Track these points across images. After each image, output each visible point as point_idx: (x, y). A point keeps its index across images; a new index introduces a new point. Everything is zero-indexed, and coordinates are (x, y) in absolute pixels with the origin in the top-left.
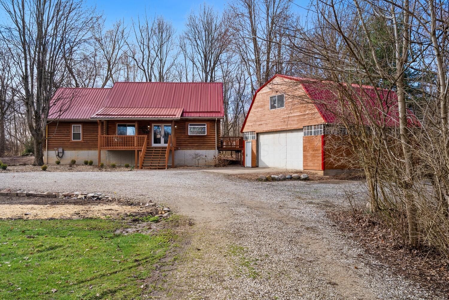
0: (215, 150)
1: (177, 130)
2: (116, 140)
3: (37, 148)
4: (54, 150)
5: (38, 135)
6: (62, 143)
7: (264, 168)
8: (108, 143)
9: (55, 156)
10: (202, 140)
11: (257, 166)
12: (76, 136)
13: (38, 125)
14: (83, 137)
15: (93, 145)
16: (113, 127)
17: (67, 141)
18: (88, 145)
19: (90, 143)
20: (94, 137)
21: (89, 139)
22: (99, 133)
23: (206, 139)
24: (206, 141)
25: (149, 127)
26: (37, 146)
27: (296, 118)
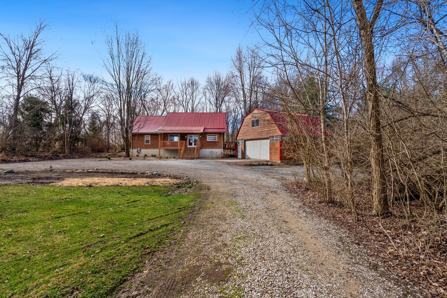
0: (222, 149)
1: (201, 138)
2: (168, 144)
3: (126, 148)
4: (136, 149)
5: (127, 141)
6: (140, 145)
7: (248, 159)
8: (164, 145)
9: (136, 152)
10: (215, 144)
11: (244, 158)
12: (147, 141)
13: (127, 136)
14: (151, 142)
16: (167, 137)
17: (143, 144)
18: (153, 146)
20: (157, 142)
21: (154, 143)
22: (159, 140)
25: (186, 136)
27: (265, 132)
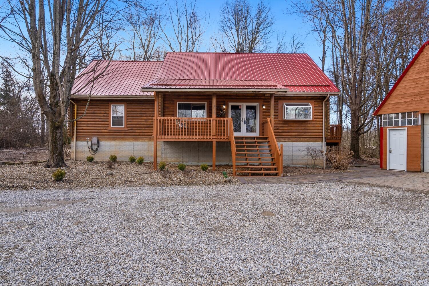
0: (322, 141)
1: (265, 112)
2: (180, 125)
3: (53, 136)
4: (86, 141)
5: (54, 113)
6: (97, 131)
8: (165, 131)
9: (86, 148)
10: (303, 128)
11: (422, 171)
12: (118, 121)
13: (55, 97)
14: (127, 122)
15: (141, 134)
16: (172, 108)
17: (105, 128)
18: (133, 134)
19: (136, 131)
20: (143, 122)
21: (135, 126)
22: (155, 115)
23: (309, 125)
24: (308, 128)
25: (224, 107)
26: (53, 133)
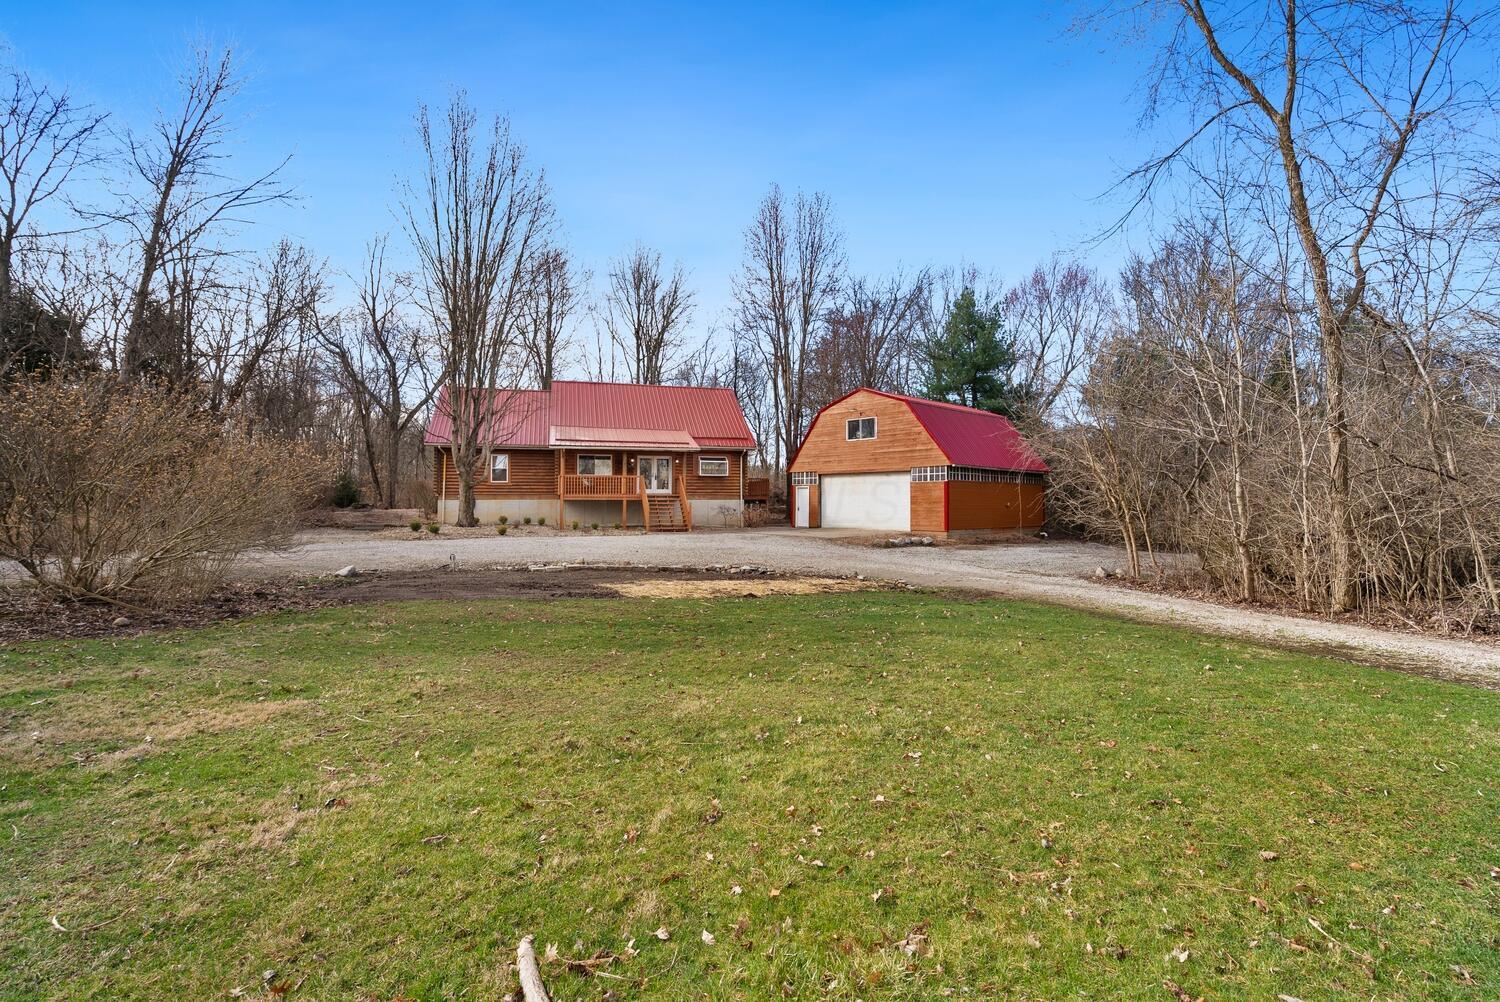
0: (740, 500)
2: (586, 483)
4: (458, 499)
7: (833, 529)
10: (720, 484)
11: (819, 527)
12: (501, 475)
14: (513, 476)
16: (572, 460)
18: (519, 490)
19: (523, 487)
21: (524, 480)
22: (561, 472)
23: (725, 481)
24: (724, 484)
25: (632, 461)
27: (897, 455)
